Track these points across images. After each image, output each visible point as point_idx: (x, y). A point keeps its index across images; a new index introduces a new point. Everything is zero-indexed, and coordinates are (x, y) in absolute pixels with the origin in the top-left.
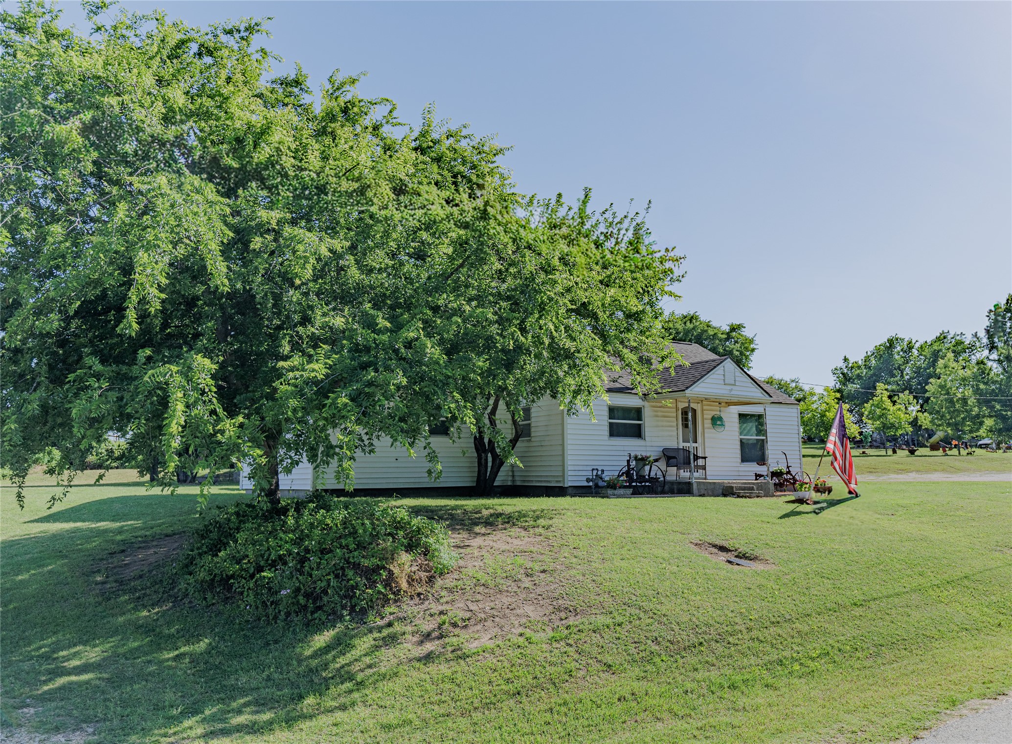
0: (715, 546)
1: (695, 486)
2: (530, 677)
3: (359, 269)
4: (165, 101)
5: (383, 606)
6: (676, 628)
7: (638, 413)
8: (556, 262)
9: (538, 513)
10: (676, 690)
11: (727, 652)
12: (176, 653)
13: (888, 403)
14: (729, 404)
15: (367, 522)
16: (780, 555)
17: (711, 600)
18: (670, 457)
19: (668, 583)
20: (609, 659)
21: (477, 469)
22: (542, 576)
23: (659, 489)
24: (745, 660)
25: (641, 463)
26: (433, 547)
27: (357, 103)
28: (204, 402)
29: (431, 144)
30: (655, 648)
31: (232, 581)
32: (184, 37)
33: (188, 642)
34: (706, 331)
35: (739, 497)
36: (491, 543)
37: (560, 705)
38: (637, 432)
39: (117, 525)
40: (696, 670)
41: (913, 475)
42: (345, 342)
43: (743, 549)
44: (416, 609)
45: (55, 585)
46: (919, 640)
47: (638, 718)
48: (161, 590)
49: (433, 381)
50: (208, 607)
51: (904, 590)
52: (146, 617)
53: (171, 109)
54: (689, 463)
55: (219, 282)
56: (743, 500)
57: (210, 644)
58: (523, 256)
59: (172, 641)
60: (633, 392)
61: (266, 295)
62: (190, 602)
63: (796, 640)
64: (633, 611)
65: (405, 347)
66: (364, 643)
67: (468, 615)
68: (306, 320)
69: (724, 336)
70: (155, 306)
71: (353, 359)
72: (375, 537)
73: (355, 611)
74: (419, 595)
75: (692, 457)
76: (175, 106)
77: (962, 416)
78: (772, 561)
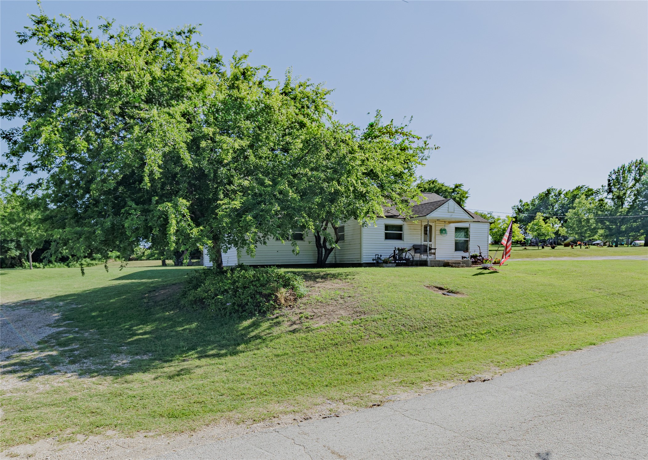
0: (437, 287)
1: (429, 263)
2: (342, 339)
3: (255, 156)
4: (151, 73)
5: (274, 310)
6: (414, 321)
7: (400, 228)
8: (356, 148)
9: (347, 273)
10: (412, 345)
11: (439, 330)
12: (183, 328)
13: (542, 223)
14: (450, 222)
15: (264, 275)
16: (471, 291)
17: (432, 309)
18: (417, 249)
19: (411, 302)
20: (380, 332)
21: (317, 256)
22: (349, 298)
23: (410, 264)
24: (448, 334)
25: (401, 252)
26: (296, 286)
27: (249, 69)
28: (185, 221)
29: (290, 90)
30: (402, 328)
31: (204, 300)
32: (155, 38)
33: (187, 324)
34: (441, 188)
35: (452, 267)
36: (324, 286)
37: (356, 349)
38: (399, 237)
39: (150, 280)
40: (423, 337)
41: (552, 258)
42: (249, 192)
43: (451, 289)
44: (289, 311)
45: (127, 303)
46: (539, 328)
47: (393, 355)
48: (173, 305)
49: (294, 209)
50: (194, 311)
51: (535, 307)
52: (168, 315)
53: (154, 78)
54: (427, 252)
55: (187, 163)
56: (455, 268)
57: (197, 325)
58: (340, 146)
59: (181, 324)
60: (398, 217)
61: (210, 170)
62: (187, 309)
63: (474, 326)
64: (393, 313)
65: (279, 193)
66: (265, 325)
67: (313, 314)
68: (230, 183)
69: (451, 190)
70: (157, 175)
71: (254, 199)
72: (268, 281)
73: (261, 312)
74: (290, 306)
75: (428, 248)
76: (156, 76)
77: (585, 229)
78: (466, 294)
